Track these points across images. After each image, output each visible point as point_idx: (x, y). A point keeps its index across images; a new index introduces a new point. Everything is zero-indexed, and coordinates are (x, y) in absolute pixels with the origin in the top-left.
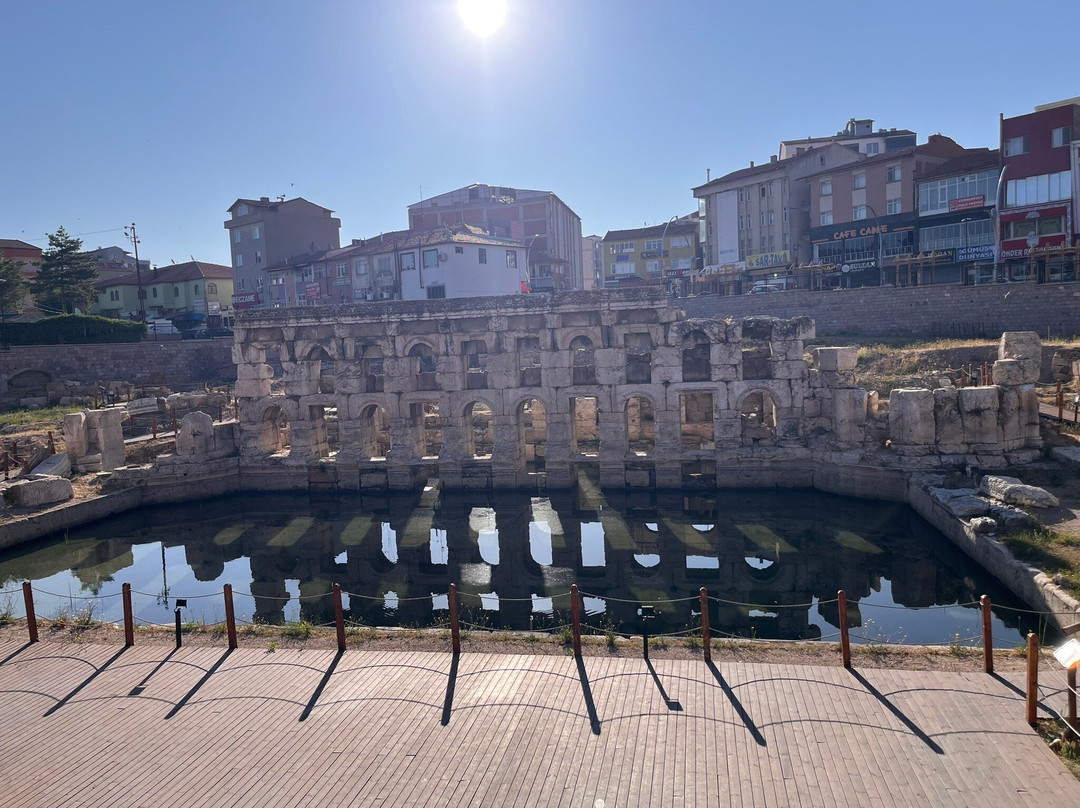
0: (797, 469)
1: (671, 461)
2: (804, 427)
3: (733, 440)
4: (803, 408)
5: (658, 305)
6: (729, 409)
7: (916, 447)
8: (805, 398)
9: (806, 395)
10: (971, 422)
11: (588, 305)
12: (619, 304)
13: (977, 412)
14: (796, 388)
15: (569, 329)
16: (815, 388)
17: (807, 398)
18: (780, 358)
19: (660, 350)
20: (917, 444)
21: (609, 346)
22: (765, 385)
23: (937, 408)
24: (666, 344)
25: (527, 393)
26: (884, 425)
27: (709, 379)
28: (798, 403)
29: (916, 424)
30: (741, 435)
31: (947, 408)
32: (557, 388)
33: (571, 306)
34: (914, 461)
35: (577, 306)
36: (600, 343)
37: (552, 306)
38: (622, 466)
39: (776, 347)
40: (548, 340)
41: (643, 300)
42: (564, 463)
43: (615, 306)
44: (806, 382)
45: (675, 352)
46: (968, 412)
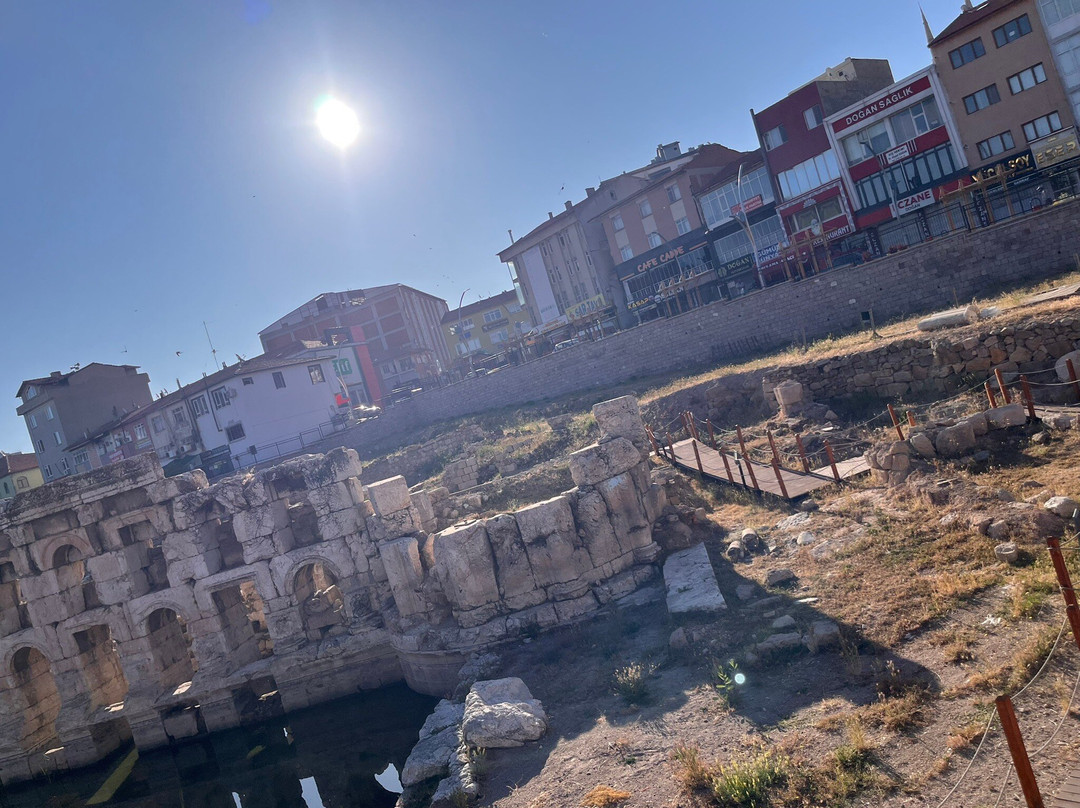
0: (378, 660)
1: (218, 692)
2: (378, 598)
3: (290, 641)
4: (370, 571)
5: (142, 481)
6: (279, 596)
7: (473, 613)
8: (368, 558)
9: (368, 553)
10: (537, 556)
11: (54, 504)
12: (93, 493)
13: (541, 540)
14: (354, 547)
15: (45, 542)
16: (377, 541)
17: (371, 556)
18: (322, 512)
19: (171, 539)
20: (474, 608)
21: (104, 551)
22: (314, 553)
23: (492, 547)
24: (176, 530)
25: (17, 641)
26: (438, 587)
27: (241, 563)
28: (363, 568)
29: (465, 580)
30: (304, 629)
31: (507, 543)
32: (55, 624)
33: (32, 511)
34: (471, 636)
35: (40, 509)
36: (89, 549)
37: (9, 516)
38: (156, 715)
39: (313, 497)
40: (24, 562)
41: (123, 480)
42: (79, 730)
43: (87, 497)
44: (364, 535)
45: (188, 537)
46: (530, 544)
